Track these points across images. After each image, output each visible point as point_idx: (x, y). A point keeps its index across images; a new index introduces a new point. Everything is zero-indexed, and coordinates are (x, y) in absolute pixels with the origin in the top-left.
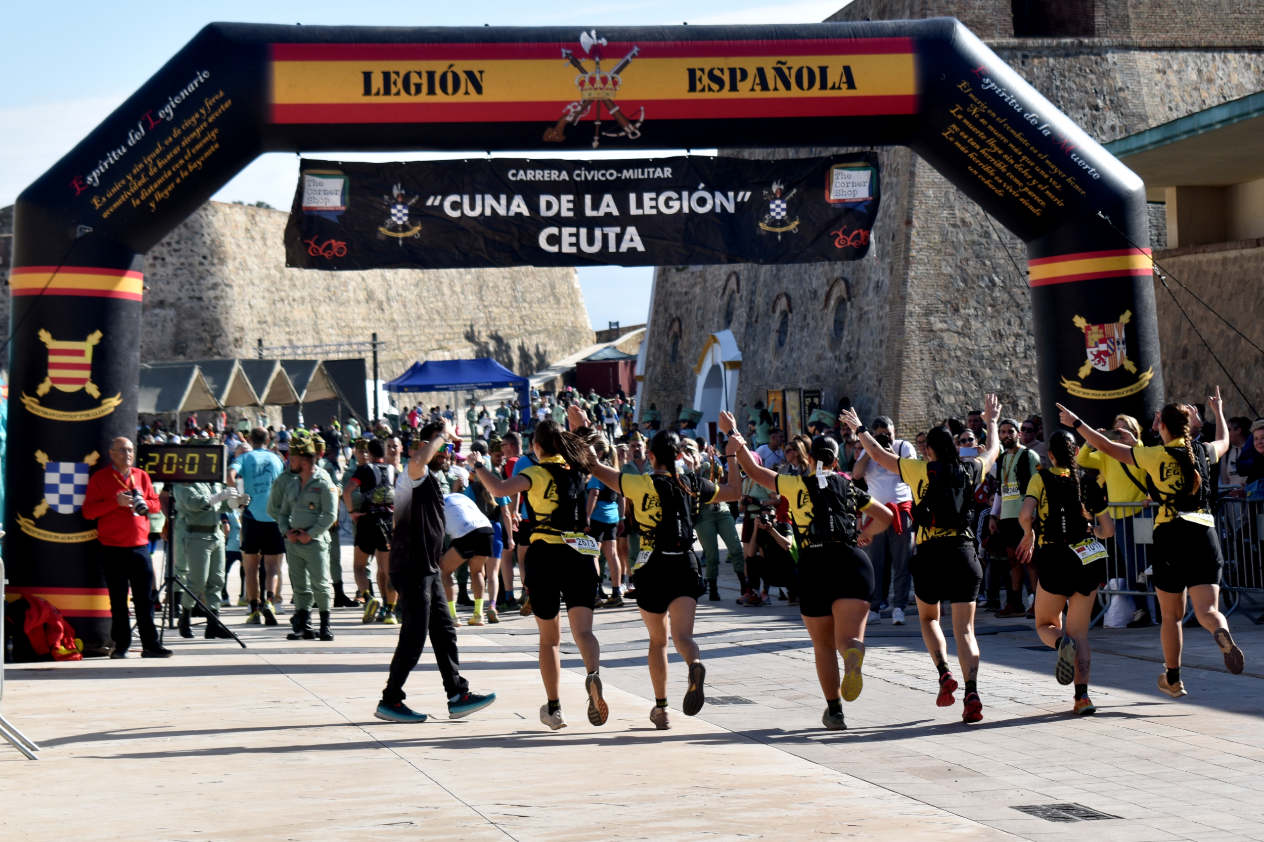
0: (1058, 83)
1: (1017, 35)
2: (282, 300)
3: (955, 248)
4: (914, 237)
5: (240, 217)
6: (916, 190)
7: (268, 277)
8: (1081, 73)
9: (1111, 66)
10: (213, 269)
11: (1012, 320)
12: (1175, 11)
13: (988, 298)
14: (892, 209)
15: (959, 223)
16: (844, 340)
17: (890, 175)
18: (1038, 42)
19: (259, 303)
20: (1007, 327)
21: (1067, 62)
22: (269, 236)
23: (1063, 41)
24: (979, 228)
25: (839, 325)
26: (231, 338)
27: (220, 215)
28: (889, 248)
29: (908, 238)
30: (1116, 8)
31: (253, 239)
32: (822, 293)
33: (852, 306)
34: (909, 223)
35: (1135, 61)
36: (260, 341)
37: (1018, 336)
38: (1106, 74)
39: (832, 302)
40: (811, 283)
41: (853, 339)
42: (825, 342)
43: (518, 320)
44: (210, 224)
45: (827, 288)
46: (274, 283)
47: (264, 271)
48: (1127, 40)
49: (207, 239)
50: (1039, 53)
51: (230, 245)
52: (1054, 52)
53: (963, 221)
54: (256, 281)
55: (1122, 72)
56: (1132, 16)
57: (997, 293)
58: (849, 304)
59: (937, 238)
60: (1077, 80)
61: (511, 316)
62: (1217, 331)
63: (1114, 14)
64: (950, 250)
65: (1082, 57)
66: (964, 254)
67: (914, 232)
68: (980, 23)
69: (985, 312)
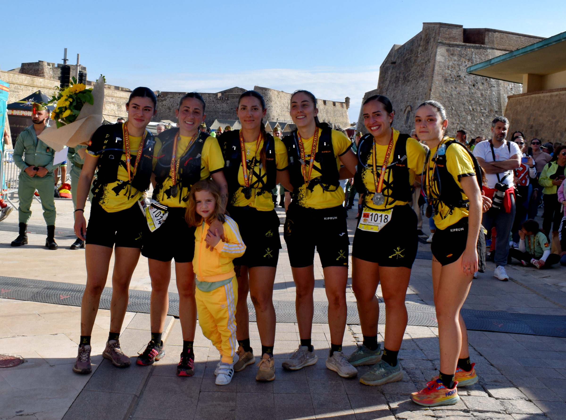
0: (474, 56)
1: (464, 42)
2: (284, 111)
3: (443, 98)
4: (432, 94)
5: (276, 93)
6: (433, 81)
7: (281, 106)
8: (480, 54)
9: (488, 53)
10: (269, 103)
11: (457, 119)
12: (506, 40)
13: (451, 113)
14: (426, 86)
15: (444, 91)
16: (409, 122)
17: (426, 78)
18: (470, 44)
19: (278, 111)
20: (455, 121)
21: (477, 51)
22: (282, 97)
23: (476, 45)
24: (449, 93)
25: (408, 118)
26: (272, 118)
27: (272, 92)
28: (424, 97)
29: (430, 94)
30: (491, 38)
31: (278, 98)
32: (404, 110)
33: (412, 113)
34: (430, 90)
35: (495, 52)
36: (277, 119)
37: (458, 124)
38: (487, 55)
39: (406, 112)
40: (401, 107)
41: (411, 122)
42: (403, 122)
43: (334, 120)
44: (269, 93)
45: (405, 108)
46: (282, 107)
47: (280, 105)
48: (494, 47)
49: (268, 97)
50: (470, 47)
51: (273, 98)
52: (473, 47)
53: (446, 91)
54: (278, 106)
55: (491, 55)
56: (495, 40)
57: (453, 112)
58: (411, 112)
59: (438, 95)
60: (479, 56)
61: (333, 119)
62: (547, 120)
63: (490, 39)
64: (441, 99)
65: (481, 50)
66: (445, 100)
67: (432, 93)
68: (454, 38)
69: (450, 116)
